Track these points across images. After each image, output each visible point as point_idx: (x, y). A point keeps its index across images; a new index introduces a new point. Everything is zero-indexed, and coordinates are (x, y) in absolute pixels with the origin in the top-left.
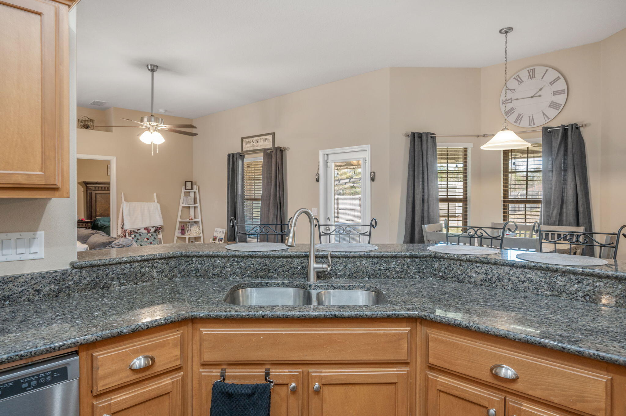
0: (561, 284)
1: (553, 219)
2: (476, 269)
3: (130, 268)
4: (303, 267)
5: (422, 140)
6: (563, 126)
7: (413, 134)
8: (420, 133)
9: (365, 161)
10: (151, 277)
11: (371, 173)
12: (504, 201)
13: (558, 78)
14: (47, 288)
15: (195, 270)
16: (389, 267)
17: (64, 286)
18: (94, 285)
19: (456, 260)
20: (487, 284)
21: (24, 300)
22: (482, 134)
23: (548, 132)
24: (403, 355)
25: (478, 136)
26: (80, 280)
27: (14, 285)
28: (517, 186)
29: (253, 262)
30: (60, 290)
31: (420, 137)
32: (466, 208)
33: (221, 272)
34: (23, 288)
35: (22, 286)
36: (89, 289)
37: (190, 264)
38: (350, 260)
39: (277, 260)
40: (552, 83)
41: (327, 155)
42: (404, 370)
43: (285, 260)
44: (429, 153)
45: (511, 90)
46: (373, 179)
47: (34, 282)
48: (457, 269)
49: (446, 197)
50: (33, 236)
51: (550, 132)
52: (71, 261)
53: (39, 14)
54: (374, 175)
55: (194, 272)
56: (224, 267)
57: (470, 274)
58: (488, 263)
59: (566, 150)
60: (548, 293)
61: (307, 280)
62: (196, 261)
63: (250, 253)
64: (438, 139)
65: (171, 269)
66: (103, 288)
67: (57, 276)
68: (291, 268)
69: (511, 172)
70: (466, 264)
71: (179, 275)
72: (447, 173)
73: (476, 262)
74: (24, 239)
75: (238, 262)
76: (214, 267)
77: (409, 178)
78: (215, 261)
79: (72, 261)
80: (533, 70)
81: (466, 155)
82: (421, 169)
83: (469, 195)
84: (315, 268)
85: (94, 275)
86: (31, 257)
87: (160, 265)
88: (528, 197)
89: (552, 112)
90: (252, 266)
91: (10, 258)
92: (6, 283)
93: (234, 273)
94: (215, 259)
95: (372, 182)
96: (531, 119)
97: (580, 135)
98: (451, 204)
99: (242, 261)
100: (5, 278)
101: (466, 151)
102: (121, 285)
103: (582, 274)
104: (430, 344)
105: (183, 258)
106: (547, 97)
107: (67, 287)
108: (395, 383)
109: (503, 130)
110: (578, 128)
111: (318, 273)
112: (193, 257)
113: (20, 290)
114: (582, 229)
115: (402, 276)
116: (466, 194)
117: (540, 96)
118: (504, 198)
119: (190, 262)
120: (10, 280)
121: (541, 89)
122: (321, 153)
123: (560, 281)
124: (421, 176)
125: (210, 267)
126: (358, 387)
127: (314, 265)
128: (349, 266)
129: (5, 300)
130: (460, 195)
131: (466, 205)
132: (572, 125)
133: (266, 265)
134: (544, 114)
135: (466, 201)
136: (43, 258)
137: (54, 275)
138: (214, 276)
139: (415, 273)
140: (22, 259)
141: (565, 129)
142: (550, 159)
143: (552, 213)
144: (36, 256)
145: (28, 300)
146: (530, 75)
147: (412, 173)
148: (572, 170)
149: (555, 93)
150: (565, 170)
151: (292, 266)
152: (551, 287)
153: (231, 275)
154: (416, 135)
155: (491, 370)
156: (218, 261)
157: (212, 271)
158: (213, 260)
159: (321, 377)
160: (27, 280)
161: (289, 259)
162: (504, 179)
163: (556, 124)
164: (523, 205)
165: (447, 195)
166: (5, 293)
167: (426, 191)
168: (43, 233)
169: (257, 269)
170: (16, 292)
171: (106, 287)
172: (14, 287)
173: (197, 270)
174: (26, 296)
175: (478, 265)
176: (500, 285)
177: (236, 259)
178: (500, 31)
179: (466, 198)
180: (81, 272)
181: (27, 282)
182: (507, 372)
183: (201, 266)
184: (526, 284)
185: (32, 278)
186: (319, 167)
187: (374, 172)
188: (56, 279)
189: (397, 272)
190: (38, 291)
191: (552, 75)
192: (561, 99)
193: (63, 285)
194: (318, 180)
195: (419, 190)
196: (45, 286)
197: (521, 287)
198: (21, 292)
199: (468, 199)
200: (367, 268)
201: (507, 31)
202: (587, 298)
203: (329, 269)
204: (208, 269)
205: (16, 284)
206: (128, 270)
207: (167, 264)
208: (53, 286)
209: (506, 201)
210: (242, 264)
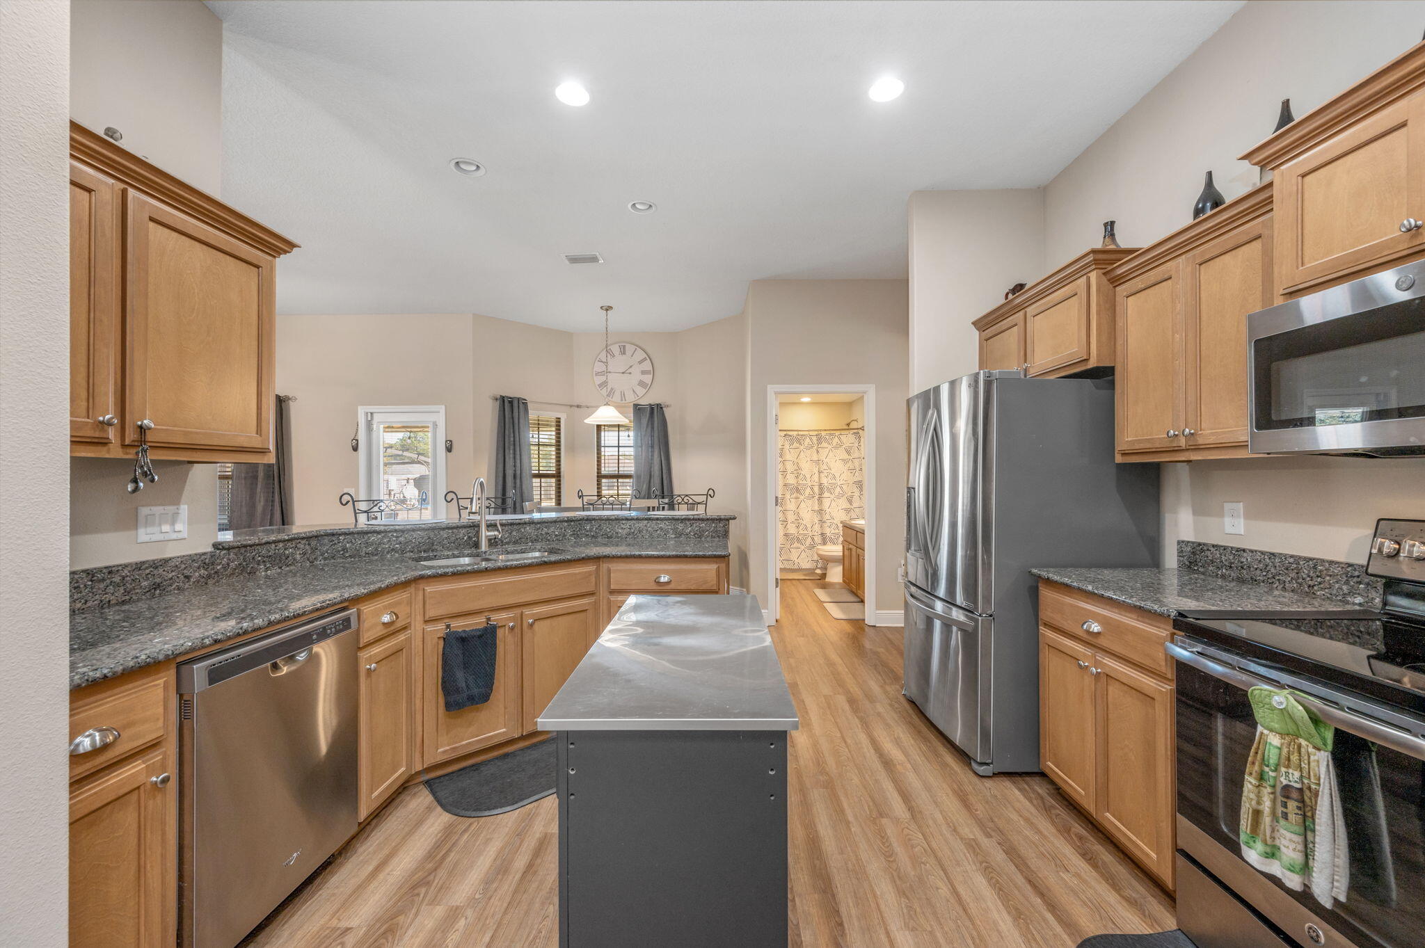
0: (681, 528)
1: (643, 494)
2: (623, 526)
3: (275, 550)
4: (469, 537)
5: (512, 406)
6: (650, 405)
7: (503, 398)
8: (510, 398)
9: (435, 425)
10: (294, 559)
11: (446, 441)
12: (598, 477)
13: (645, 359)
14: (197, 574)
15: (343, 550)
16: (549, 531)
17: (212, 572)
18: (242, 569)
19: (606, 520)
20: (630, 536)
21: (174, 589)
22: (576, 404)
23: (638, 409)
24: (591, 588)
25: (571, 406)
26: (228, 564)
27: (164, 571)
28: (611, 461)
29: (415, 536)
30: (209, 576)
31: (511, 403)
32: (560, 484)
33: (376, 549)
34: (173, 574)
35: (172, 571)
36: (237, 574)
37: (335, 544)
38: (515, 527)
39: (441, 532)
40: (640, 362)
41: (372, 413)
42: (592, 599)
43: (450, 531)
44: (521, 421)
45: (602, 362)
46: (449, 449)
47: (183, 566)
48: (606, 528)
49: (537, 472)
50: (176, 511)
51: (639, 409)
52: (212, 542)
53: (258, 267)
54: (451, 445)
55: (341, 553)
56: (380, 544)
57: (617, 530)
58: (631, 520)
59: (653, 428)
60: (673, 536)
61: (478, 549)
62: (344, 539)
63: (413, 526)
64: (530, 406)
65: (314, 550)
66: (250, 573)
67: (206, 559)
68: (457, 539)
69: (605, 446)
70: (614, 523)
71: (321, 557)
72: (539, 445)
73: (623, 520)
74: (167, 514)
75: (397, 537)
76: (367, 544)
77: (497, 450)
78: (369, 538)
79: (215, 542)
80: (624, 347)
81: (559, 426)
82: (512, 439)
83: (562, 470)
84: (486, 536)
85: (242, 558)
86: (174, 536)
87: (302, 546)
88: (620, 472)
89: (641, 391)
90: (414, 541)
91: (154, 538)
92: (157, 568)
93: (393, 550)
94: (369, 535)
95: (448, 453)
96: (623, 395)
97: (663, 414)
98: (543, 480)
99: (401, 536)
100: (156, 562)
101: (559, 422)
102: (267, 569)
103: (693, 519)
104: (612, 575)
105: (326, 537)
106: (636, 376)
107: (216, 572)
108: (587, 610)
109: (605, 405)
110: (661, 408)
111: (490, 540)
112: (340, 535)
113: (170, 576)
114: (666, 500)
115: (561, 539)
116: (560, 469)
117: (630, 373)
118: (598, 473)
119: (336, 542)
120: (160, 564)
121: (631, 367)
122: (361, 411)
123: (680, 526)
124: (512, 447)
125: (363, 545)
126: (560, 618)
127: (485, 534)
128: (514, 533)
129: (155, 589)
130: (553, 471)
131: (560, 481)
132: (658, 405)
133: (429, 538)
134: (634, 391)
135: (560, 476)
136: (186, 536)
137: (203, 557)
138: (367, 555)
139: (571, 535)
140: (152, 540)
141: (652, 408)
142: (639, 434)
143: (643, 486)
144: (180, 536)
145: (179, 589)
146: (621, 351)
147: (502, 444)
148: (658, 448)
149: (643, 372)
150: (652, 447)
151: (458, 537)
152: (675, 530)
153: (388, 552)
154: (506, 399)
155: (655, 581)
156: (373, 538)
157: (364, 549)
158: (366, 537)
159: (533, 614)
160: (177, 563)
161: (454, 530)
162: (598, 454)
163: (645, 401)
164: (615, 480)
165: (539, 470)
166: (156, 580)
167: (518, 464)
168: (186, 506)
169: (420, 543)
170: (166, 578)
171: (253, 572)
172: (165, 573)
173: (345, 549)
174: (176, 584)
175: (624, 522)
176: (640, 536)
177: (395, 534)
178: (601, 308)
179: (560, 473)
180: (229, 555)
181: (177, 566)
182: (664, 579)
183: (350, 544)
184: (658, 532)
185: (182, 562)
186: (357, 430)
187: (451, 441)
188: (205, 563)
189: (556, 535)
190: (187, 577)
191: (640, 355)
192: (647, 379)
193: (211, 569)
194: (355, 449)
195: (510, 462)
196: (195, 571)
197: (655, 535)
198: (172, 578)
199: (562, 474)
200: (530, 534)
201: (608, 309)
202: (696, 535)
203: (500, 536)
204: (360, 547)
205: (166, 569)
206: (273, 552)
207: (309, 544)
208: (202, 571)
209: (600, 476)
210: (402, 539)
